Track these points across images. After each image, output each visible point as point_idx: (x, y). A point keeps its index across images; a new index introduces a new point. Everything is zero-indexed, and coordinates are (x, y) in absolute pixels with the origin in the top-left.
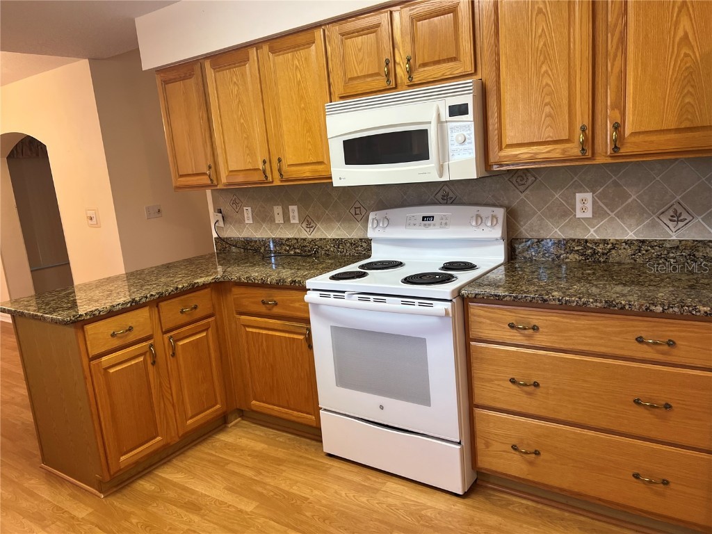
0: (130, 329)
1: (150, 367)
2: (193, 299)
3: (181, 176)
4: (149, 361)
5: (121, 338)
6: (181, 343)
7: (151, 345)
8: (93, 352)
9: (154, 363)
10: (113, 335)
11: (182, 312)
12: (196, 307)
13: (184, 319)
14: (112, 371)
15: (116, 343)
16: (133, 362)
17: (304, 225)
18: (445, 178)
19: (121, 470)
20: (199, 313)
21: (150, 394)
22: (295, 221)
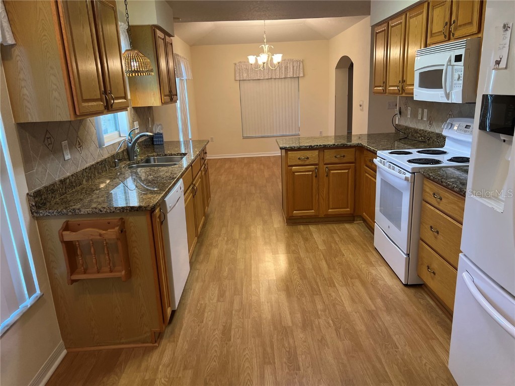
0: (308, 158)
1: (314, 177)
2: (343, 152)
3: (376, 87)
4: (314, 175)
5: (302, 161)
6: (332, 172)
7: (316, 168)
8: (290, 164)
9: (316, 176)
10: (299, 159)
11: (336, 157)
12: (344, 156)
13: (337, 161)
14: (296, 174)
15: (300, 163)
16: (307, 173)
17: (428, 122)
18: (450, 102)
19: (293, 216)
20: (345, 160)
21: (312, 189)
22: (425, 119)
